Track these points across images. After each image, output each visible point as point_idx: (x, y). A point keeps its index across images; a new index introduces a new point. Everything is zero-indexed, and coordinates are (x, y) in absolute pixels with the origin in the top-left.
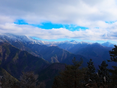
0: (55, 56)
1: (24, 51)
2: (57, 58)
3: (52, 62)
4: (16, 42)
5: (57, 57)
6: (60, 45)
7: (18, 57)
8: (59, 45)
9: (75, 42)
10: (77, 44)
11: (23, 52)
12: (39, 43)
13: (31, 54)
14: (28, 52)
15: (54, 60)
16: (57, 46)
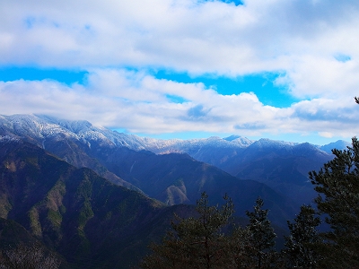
0: (179, 185)
1: (83, 168)
2: (185, 189)
3: (171, 202)
4: (60, 142)
5: (184, 186)
6: (195, 149)
7: (64, 188)
8: (190, 150)
9: (241, 140)
10: (248, 148)
11: (80, 173)
12: (130, 143)
13: (105, 177)
14: (96, 171)
15: (176, 197)
16: (185, 154)
